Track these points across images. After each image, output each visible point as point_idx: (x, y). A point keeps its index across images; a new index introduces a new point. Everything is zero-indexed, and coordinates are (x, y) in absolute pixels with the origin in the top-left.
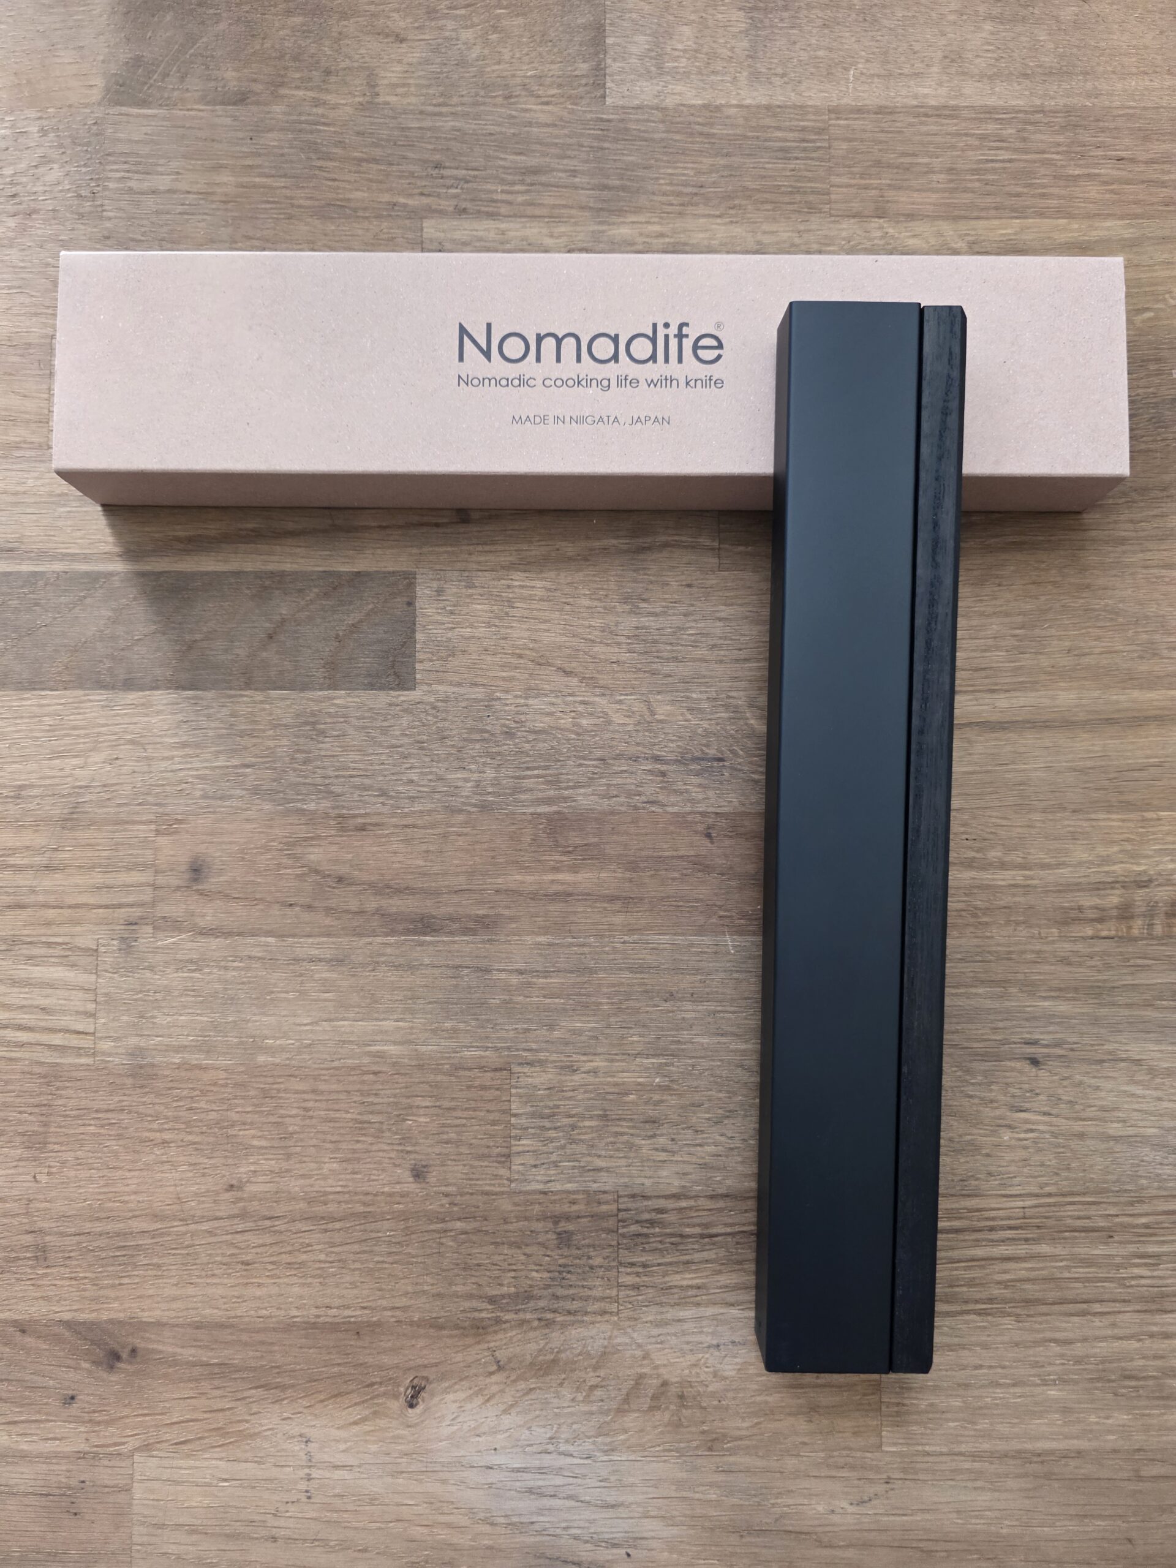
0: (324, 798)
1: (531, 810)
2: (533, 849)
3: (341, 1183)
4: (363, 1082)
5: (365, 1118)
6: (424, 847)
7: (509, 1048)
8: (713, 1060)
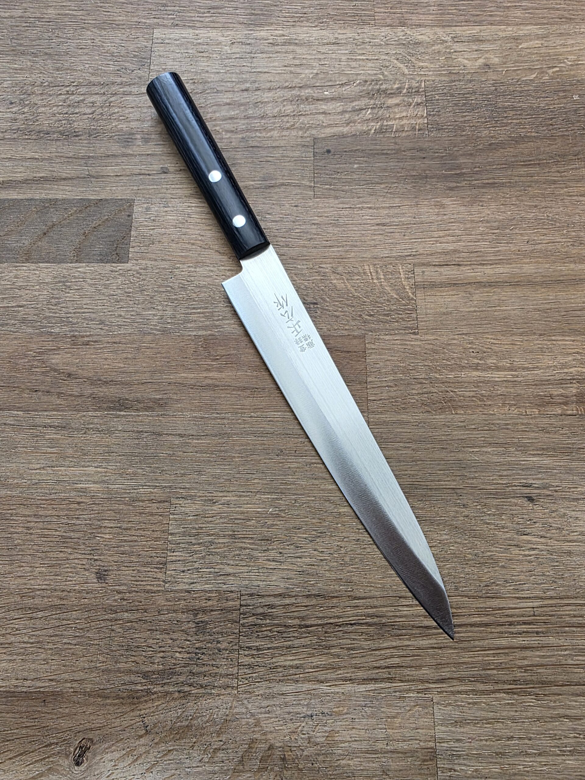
0: (64, 326)
1: (194, 333)
2: (194, 357)
3: (46, 583)
4: (69, 510)
5: (68, 534)
6: (125, 355)
7: (170, 487)
8: (309, 496)
